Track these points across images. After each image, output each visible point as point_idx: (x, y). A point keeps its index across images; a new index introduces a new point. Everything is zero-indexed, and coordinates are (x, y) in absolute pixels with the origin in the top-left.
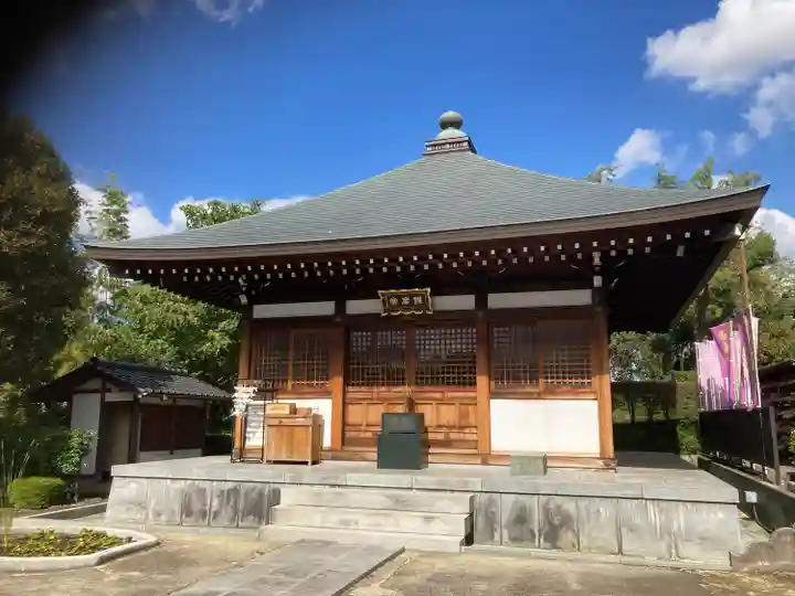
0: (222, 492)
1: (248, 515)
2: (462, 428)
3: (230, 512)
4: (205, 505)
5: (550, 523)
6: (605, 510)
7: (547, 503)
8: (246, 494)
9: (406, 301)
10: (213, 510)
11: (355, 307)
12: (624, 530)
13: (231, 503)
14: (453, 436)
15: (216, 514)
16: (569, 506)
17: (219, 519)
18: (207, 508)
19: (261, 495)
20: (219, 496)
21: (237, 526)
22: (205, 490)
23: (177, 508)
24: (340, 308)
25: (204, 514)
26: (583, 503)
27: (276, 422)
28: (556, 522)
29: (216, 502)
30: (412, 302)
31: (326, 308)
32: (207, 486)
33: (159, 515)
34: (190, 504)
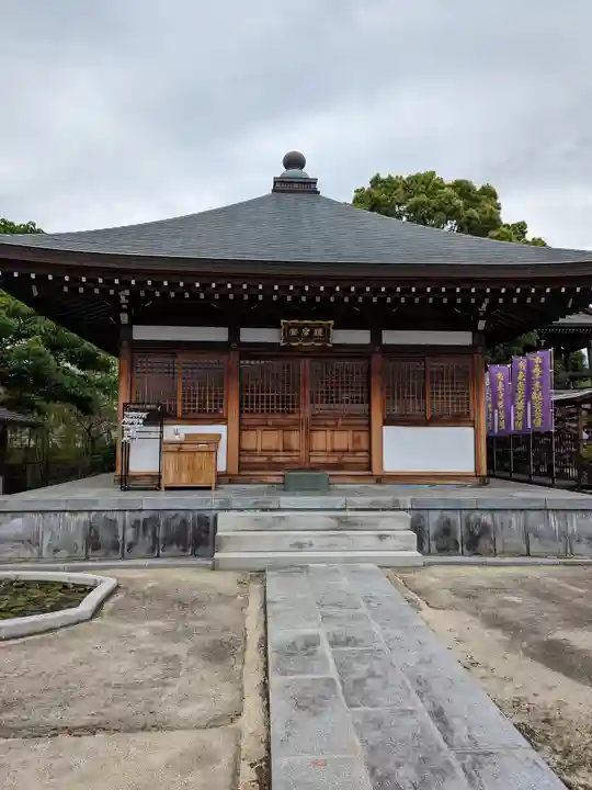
0: (137, 522)
1: (171, 543)
3: (148, 541)
4: (117, 536)
5: (471, 533)
6: (516, 520)
7: (468, 518)
8: (167, 524)
9: (306, 332)
10: (127, 541)
11: (249, 335)
12: (531, 535)
13: (150, 533)
14: (346, 459)
15: (131, 546)
16: (487, 518)
17: (135, 550)
18: (120, 538)
19: (184, 522)
20: (133, 527)
21: (158, 556)
22: (116, 521)
23: (80, 541)
24: (234, 335)
25: (115, 547)
26: (497, 515)
27: (174, 448)
28: (477, 532)
29: (130, 532)
30: (311, 332)
31: (219, 334)
32: (118, 516)
33: (56, 551)
34: (97, 536)
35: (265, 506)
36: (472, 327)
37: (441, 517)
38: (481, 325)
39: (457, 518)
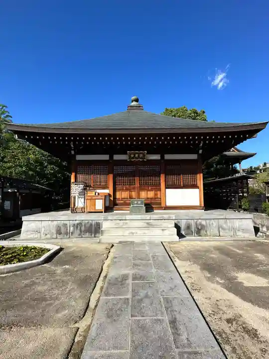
0: (74, 224)
1: (86, 233)
2: (156, 198)
3: (78, 231)
4: (67, 230)
5: (198, 228)
6: (215, 223)
7: (197, 222)
8: (85, 225)
9: (137, 155)
10: (71, 231)
11: (117, 157)
12: (220, 229)
13: (79, 228)
14: (153, 201)
15: (72, 233)
16: (204, 223)
17: (74, 234)
18: (68, 231)
19: (91, 225)
20: (73, 226)
21: (82, 237)
22: (66, 224)
23: (54, 231)
24: (111, 157)
25: (67, 233)
26: (208, 221)
27: (89, 198)
28: (200, 228)
29: (72, 228)
30: (139, 156)
31: (106, 157)
32: (67, 222)
33: (46, 235)
34: (60, 230)
35: (120, 219)
36: (197, 153)
37: (186, 222)
38: (201, 151)
39: (192, 223)
